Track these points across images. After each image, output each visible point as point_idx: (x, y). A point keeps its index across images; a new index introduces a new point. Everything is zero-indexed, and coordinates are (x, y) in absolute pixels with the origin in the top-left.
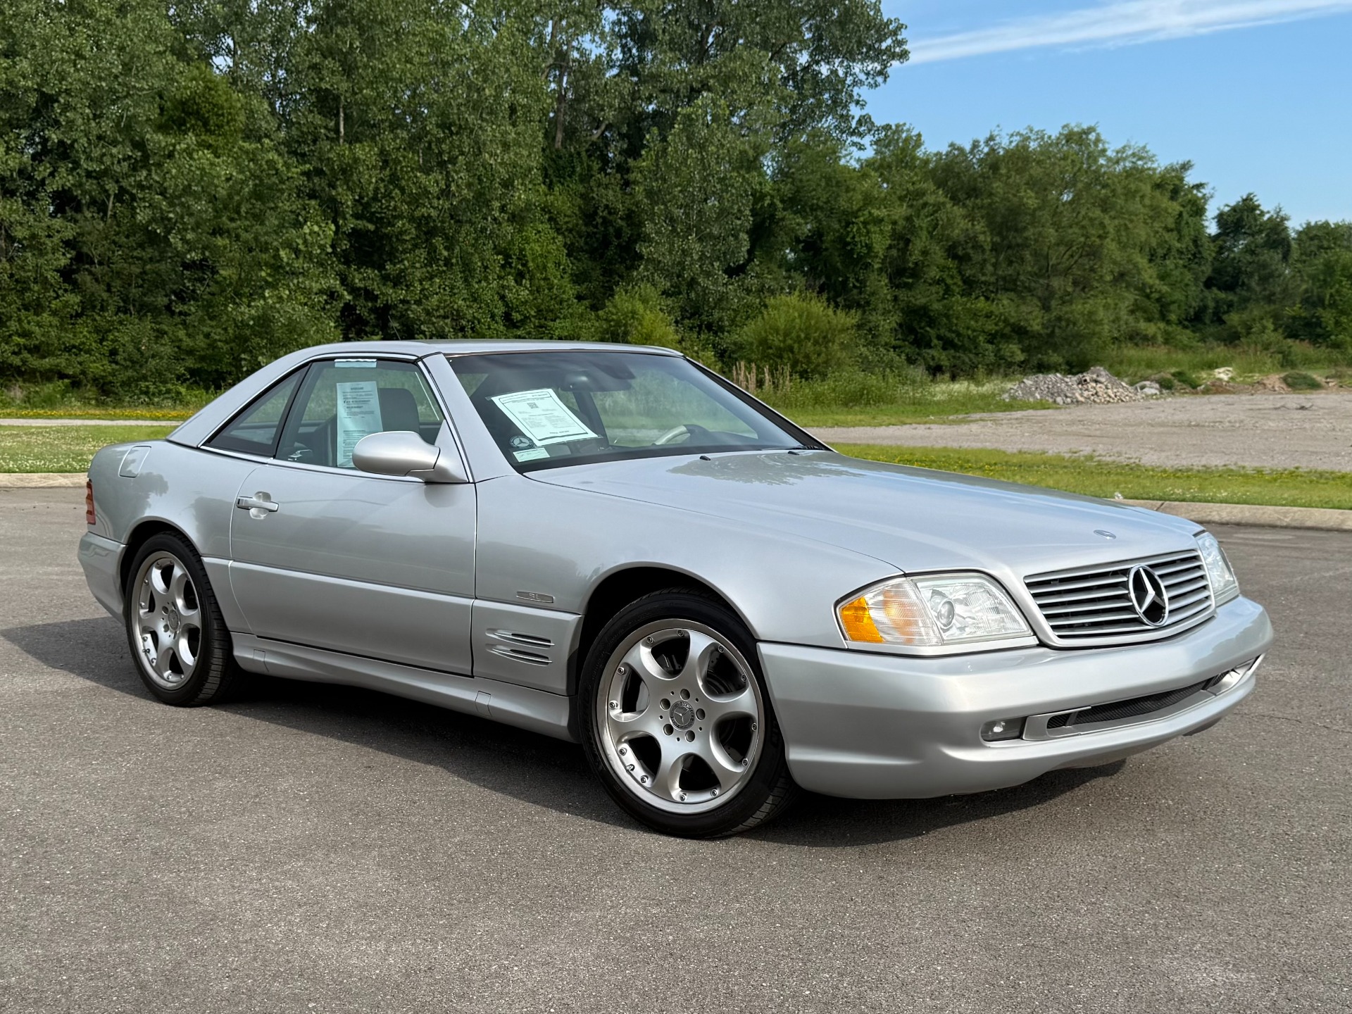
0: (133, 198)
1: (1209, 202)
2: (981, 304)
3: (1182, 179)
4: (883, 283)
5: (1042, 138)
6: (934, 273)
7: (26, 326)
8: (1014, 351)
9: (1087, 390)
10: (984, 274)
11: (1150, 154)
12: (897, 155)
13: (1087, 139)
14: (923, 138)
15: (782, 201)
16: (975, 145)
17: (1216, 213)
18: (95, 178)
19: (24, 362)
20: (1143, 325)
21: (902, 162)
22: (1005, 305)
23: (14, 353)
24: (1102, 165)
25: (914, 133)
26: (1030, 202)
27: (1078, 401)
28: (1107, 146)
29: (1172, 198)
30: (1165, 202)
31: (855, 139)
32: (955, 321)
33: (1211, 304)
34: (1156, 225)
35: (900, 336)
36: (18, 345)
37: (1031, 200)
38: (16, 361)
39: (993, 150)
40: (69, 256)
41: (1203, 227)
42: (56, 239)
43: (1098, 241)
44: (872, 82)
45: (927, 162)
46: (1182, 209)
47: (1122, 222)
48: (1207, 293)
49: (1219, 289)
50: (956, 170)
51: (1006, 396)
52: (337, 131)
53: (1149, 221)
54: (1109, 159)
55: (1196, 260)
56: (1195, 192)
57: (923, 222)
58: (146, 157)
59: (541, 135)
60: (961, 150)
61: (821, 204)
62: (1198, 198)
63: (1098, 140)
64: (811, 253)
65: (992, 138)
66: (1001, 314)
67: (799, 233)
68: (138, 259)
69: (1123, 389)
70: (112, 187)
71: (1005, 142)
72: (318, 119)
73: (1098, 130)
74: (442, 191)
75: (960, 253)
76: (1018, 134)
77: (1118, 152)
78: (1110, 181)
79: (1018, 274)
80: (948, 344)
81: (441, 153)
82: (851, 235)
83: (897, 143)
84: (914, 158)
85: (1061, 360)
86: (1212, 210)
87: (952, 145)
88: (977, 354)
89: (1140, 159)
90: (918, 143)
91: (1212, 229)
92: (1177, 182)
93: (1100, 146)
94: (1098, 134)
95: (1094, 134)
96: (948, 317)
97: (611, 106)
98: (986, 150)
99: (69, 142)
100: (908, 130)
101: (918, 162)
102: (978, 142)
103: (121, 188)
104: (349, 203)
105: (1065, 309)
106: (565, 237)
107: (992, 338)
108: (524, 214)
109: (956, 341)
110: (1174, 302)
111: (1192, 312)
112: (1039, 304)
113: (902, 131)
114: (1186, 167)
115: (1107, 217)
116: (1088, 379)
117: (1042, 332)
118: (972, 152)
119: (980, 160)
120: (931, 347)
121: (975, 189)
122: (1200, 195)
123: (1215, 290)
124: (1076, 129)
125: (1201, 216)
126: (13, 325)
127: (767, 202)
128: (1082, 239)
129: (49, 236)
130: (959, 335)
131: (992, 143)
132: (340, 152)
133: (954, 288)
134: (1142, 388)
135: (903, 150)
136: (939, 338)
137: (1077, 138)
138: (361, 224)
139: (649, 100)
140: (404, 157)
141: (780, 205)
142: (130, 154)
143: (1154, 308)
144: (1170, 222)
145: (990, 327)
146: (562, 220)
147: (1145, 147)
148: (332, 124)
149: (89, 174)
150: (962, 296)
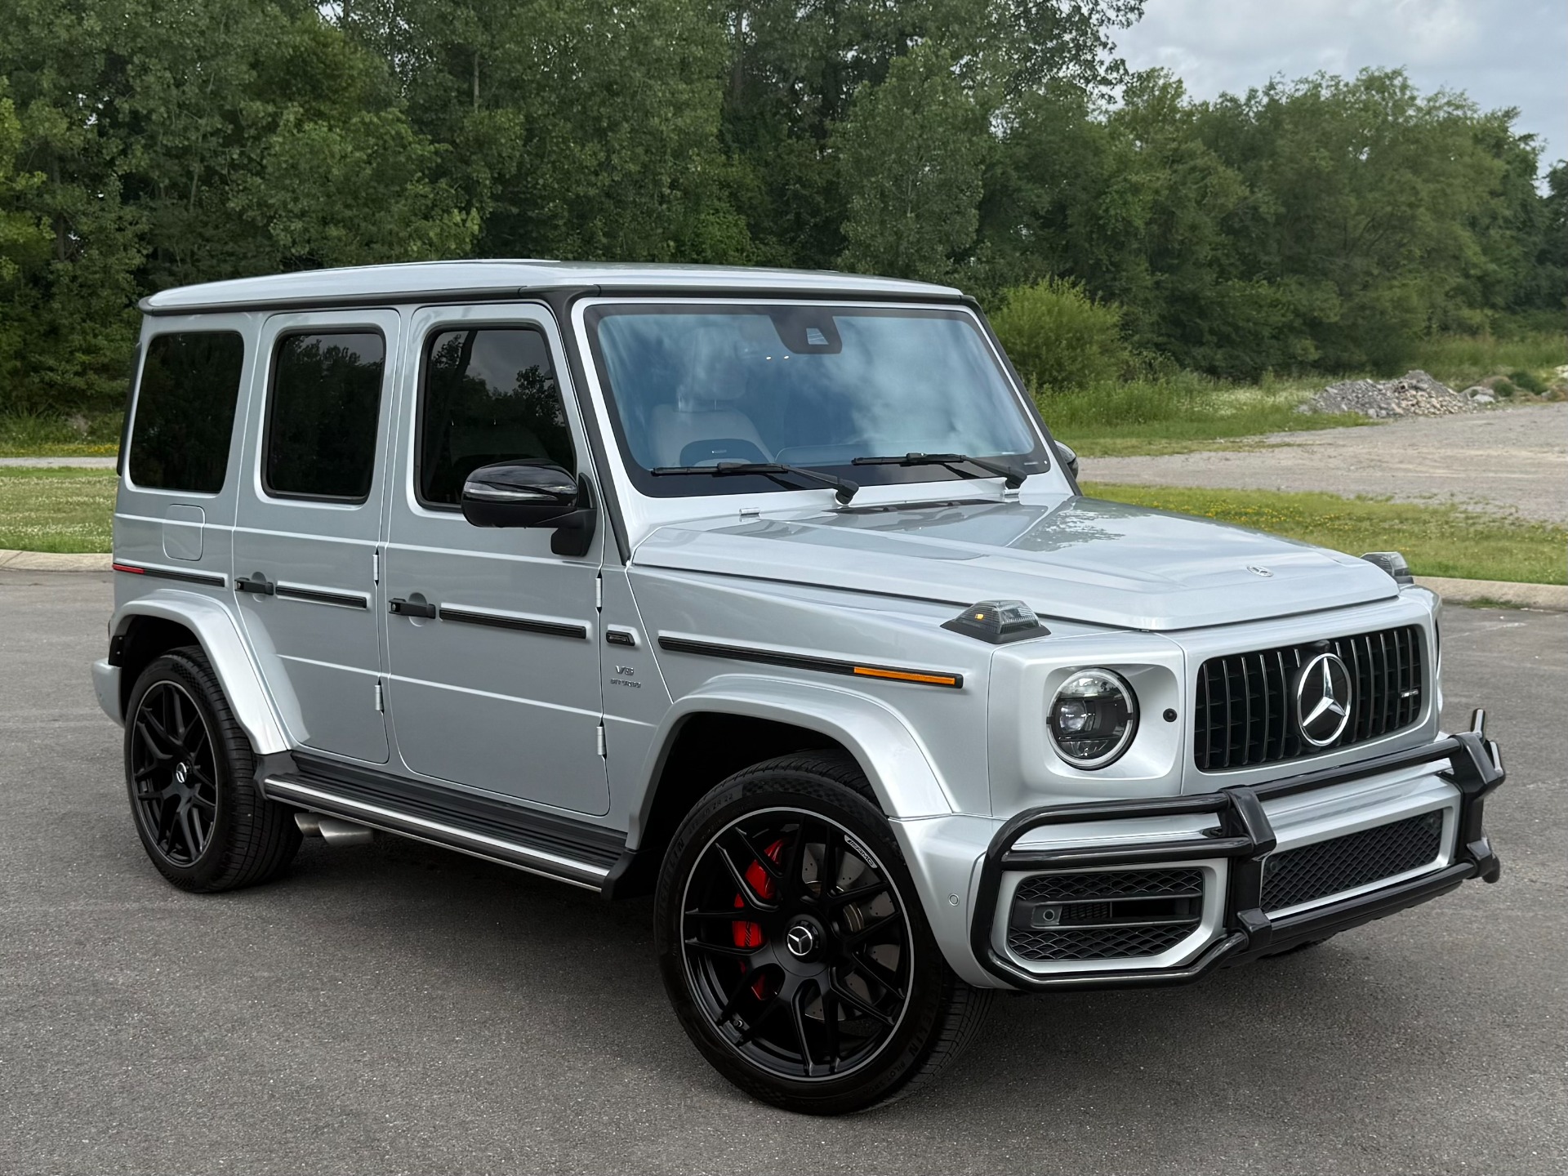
0: (224, 180)
1: (1540, 157)
2: (1264, 290)
3: (1506, 130)
4: (1143, 268)
5: (1337, 85)
6: (1204, 252)
7: (93, 341)
8: (1307, 348)
9: (1406, 399)
10: (1268, 254)
11: (1469, 102)
12: (1153, 107)
13: (1392, 85)
14: (1184, 85)
15: (1017, 169)
16: (1252, 94)
17: (1549, 170)
18: (177, 157)
19: (90, 385)
20: (1466, 312)
21: (1159, 114)
22: (1296, 293)
23: (76, 374)
24: (1411, 117)
25: (1174, 79)
26: (1323, 163)
27: (1395, 414)
28: (1416, 93)
29: (1497, 155)
30: (1489, 161)
31: (1104, 89)
32: (1232, 312)
33: (1544, 283)
34: (1479, 189)
35: (1163, 331)
36: (83, 364)
37: (1324, 160)
38: (79, 382)
39: (1273, 102)
40: (145, 252)
41: (1533, 187)
42: (129, 233)
43: (1409, 212)
44: (1123, 20)
45: (1190, 114)
46: (1508, 167)
47: (1438, 186)
48: (1540, 270)
49: (1555, 263)
50: (1230, 125)
51: (1304, 408)
52: (470, 93)
53: (1470, 184)
54: (1419, 109)
55: (1527, 229)
56: (1522, 146)
57: (1190, 191)
58: (239, 129)
59: (720, 94)
60: (1233, 100)
61: (1064, 170)
62: (1527, 152)
63: (1404, 87)
64: (1052, 230)
65: (1272, 87)
66: (1289, 303)
67: (1039, 207)
68: (231, 254)
69: (1451, 397)
70: (197, 168)
71: (1288, 89)
72: (448, 79)
73: (1405, 74)
74: (601, 164)
75: (1237, 226)
76: (1307, 81)
77: (1429, 100)
78: (1421, 136)
79: (1309, 253)
80: (1223, 341)
81: (598, 119)
82: (1104, 207)
83: (1153, 91)
84: (1174, 110)
85: (1364, 358)
86: (1543, 168)
87: (1223, 95)
88: (1260, 353)
89: (1457, 107)
90: (1179, 93)
91: (1544, 190)
92: (1502, 135)
93: (1408, 93)
94: (1405, 79)
95: (1400, 78)
96: (1221, 304)
97: (804, 56)
98: (1265, 100)
99: (145, 112)
100: (1166, 76)
101: (1178, 116)
102: (1256, 91)
103: (208, 168)
104: (488, 182)
105: (1372, 294)
106: (748, 216)
107: (1279, 334)
108: (699, 190)
109: (1234, 336)
110: (1499, 282)
111: (1522, 293)
112: (1337, 289)
113: (1159, 77)
114: (1509, 114)
115: (1419, 180)
116: (1406, 385)
117: (1341, 323)
118: (1247, 104)
119: (1258, 115)
120: (1202, 344)
121: (1252, 149)
122: (1528, 148)
123: (1550, 267)
124: (1376, 74)
125: (1531, 175)
126: (77, 339)
127: (999, 171)
128: (1389, 209)
129: (120, 230)
130: (1237, 328)
131: (1272, 92)
132: (475, 118)
133: (1231, 269)
134: (1474, 394)
135: (1161, 99)
136: (1212, 331)
137: (1376, 83)
138: (501, 206)
139: (849, 46)
140: (555, 125)
141: (1014, 174)
142: (220, 126)
143: (1476, 290)
144: (1495, 184)
145: (1277, 318)
146: (745, 196)
147: (1462, 94)
148: (465, 86)
149: (169, 153)
150: (1240, 279)
